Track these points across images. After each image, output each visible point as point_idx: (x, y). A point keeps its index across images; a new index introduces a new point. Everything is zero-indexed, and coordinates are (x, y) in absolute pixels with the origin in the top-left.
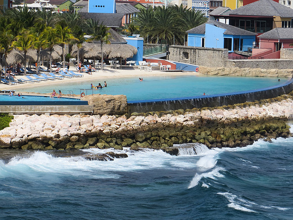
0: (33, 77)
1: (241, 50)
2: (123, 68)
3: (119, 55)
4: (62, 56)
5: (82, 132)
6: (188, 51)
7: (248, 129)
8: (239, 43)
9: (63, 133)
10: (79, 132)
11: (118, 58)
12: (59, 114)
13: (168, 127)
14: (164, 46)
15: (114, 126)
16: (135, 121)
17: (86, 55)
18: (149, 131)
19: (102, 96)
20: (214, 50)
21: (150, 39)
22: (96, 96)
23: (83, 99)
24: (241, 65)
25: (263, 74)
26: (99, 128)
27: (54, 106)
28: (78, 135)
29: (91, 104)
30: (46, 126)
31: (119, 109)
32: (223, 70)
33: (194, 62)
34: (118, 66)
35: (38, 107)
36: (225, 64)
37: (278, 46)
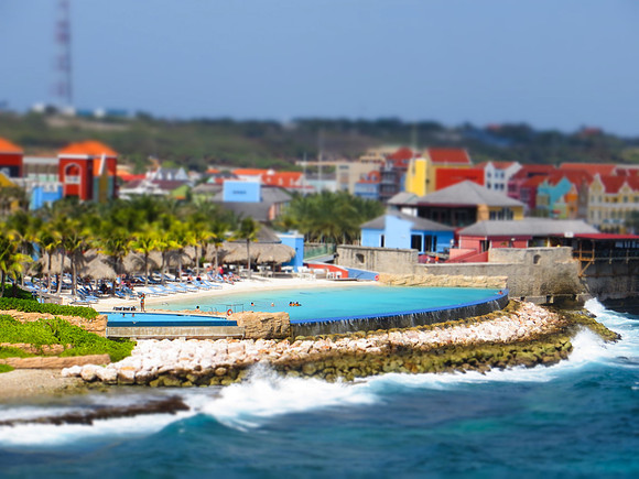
0: (158, 288)
1: (435, 250)
2: (277, 276)
3: (271, 259)
4: (194, 260)
5: (230, 362)
6: (363, 253)
7: (453, 358)
8: (431, 241)
9: (205, 365)
10: (227, 362)
11: (270, 263)
12: (199, 338)
13: (345, 355)
14: (330, 246)
15: (273, 354)
16: (301, 348)
17: (228, 258)
18: (321, 360)
19: (255, 314)
20: (398, 251)
21: (309, 238)
22: (247, 314)
23: (231, 318)
24: (436, 271)
25: (466, 284)
26: (253, 358)
27: (192, 328)
28: (226, 366)
29: (241, 324)
30: (182, 355)
31: (279, 331)
32: (413, 278)
33: (372, 267)
34: (270, 273)
35: (169, 328)
36: (414, 269)
37: (485, 245)
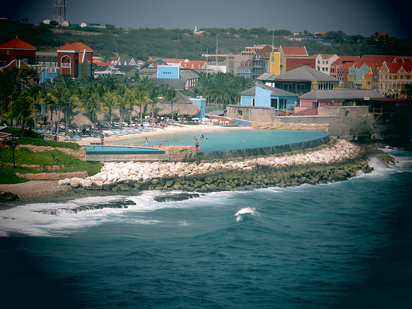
0: (117, 132)
1: (285, 108)
2: (189, 124)
3: (186, 113)
4: (139, 114)
5: (161, 176)
6: (242, 110)
7: (296, 173)
8: (283, 102)
9: (145, 177)
10: (158, 176)
11: (185, 116)
12: (142, 162)
13: (231, 171)
14: (222, 105)
15: (187, 171)
16: (204, 167)
17: (160, 113)
18: (215, 175)
19: (176, 146)
20: (263, 108)
21: (209, 101)
22: (171, 147)
23: (161, 149)
24: (286, 121)
25: (304, 128)
26: (175, 173)
27: (137, 155)
28: (158, 178)
29: (167, 153)
30: (132, 172)
31: (190, 157)
32: (272, 125)
33: (247, 118)
34: (186, 122)
35: (124, 156)
36: (273, 119)
37: (316, 105)
